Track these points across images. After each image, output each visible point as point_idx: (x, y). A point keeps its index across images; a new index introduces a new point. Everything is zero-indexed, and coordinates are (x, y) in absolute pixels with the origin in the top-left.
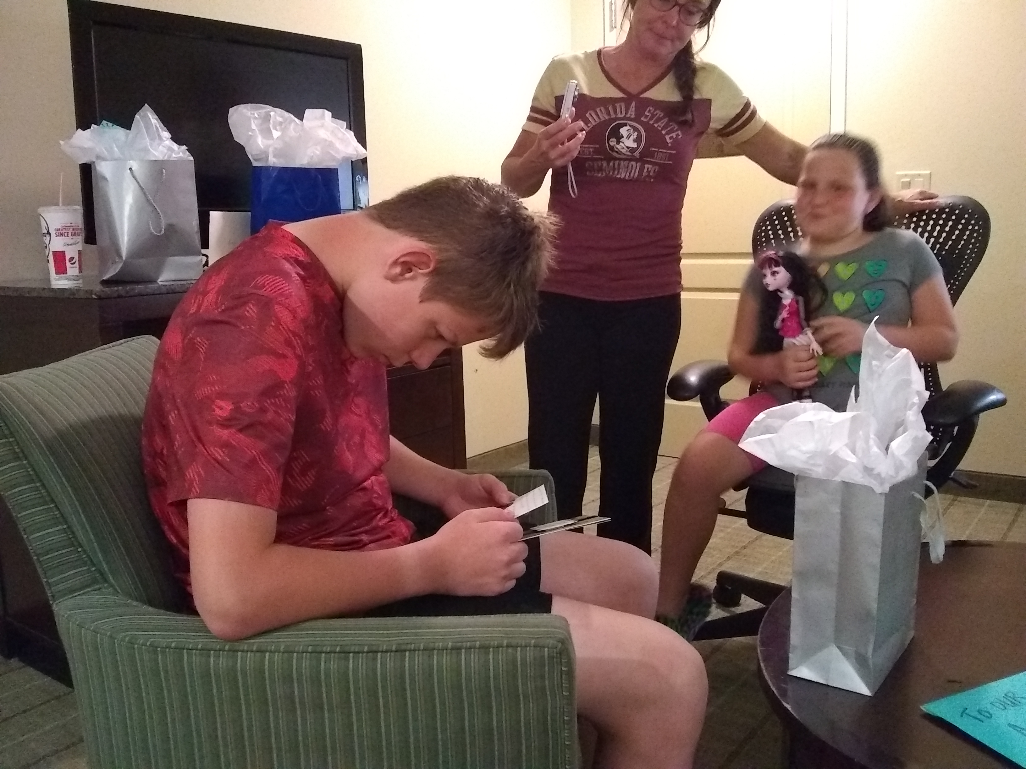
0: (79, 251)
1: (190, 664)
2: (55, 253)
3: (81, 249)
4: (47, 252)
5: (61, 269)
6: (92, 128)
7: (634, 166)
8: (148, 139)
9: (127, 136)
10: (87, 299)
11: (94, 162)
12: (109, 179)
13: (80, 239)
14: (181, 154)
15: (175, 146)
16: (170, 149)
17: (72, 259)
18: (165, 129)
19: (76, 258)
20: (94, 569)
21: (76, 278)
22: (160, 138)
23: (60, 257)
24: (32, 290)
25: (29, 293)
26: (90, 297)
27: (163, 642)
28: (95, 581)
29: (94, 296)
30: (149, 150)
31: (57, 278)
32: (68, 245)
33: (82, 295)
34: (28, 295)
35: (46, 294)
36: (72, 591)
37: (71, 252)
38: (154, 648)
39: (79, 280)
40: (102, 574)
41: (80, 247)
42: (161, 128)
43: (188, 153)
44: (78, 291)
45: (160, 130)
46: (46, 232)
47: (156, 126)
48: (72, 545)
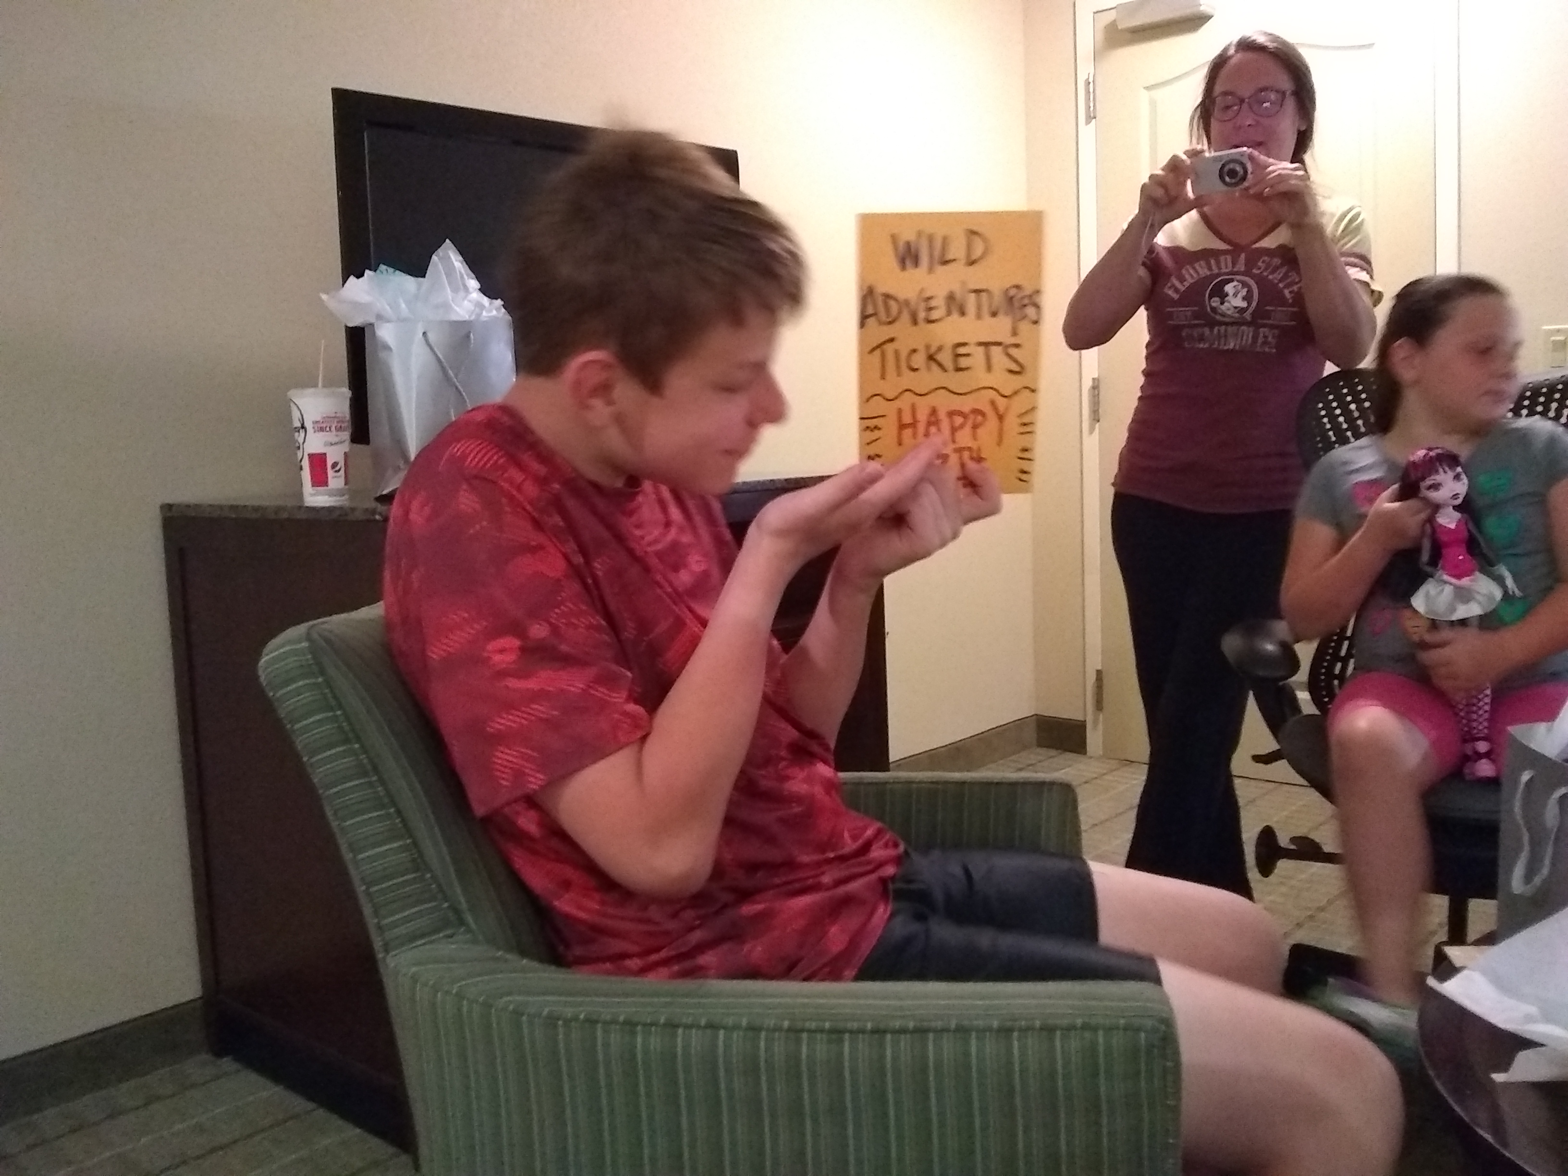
0: (346, 453)
1: (607, 1045)
2: (311, 456)
3: (347, 450)
4: (300, 455)
5: (320, 480)
6: (365, 274)
7: (1246, 332)
8: (449, 290)
9: (419, 286)
10: (368, 521)
11: (372, 325)
12: (392, 347)
13: (346, 435)
14: (494, 313)
15: (485, 300)
16: (481, 307)
17: (335, 465)
18: (473, 275)
19: (341, 464)
20: (446, 905)
21: (339, 493)
22: (466, 288)
23: (318, 462)
24: (278, 509)
25: (276, 513)
26: (372, 518)
27: (569, 1012)
28: (445, 924)
29: (377, 517)
30: (451, 306)
31: (314, 492)
32: (332, 444)
33: (359, 516)
34: (274, 517)
36: (413, 938)
37: (334, 455)
38: (552, 1021)
39: (343, 495)
40: (457, 911)
41: (346, 447)
42: (468, 275)
43: (503, 310)
44: (353, 509)
45: (465, 277)
46: (299, 425)
47: (460, 272)
48: (417, 870)
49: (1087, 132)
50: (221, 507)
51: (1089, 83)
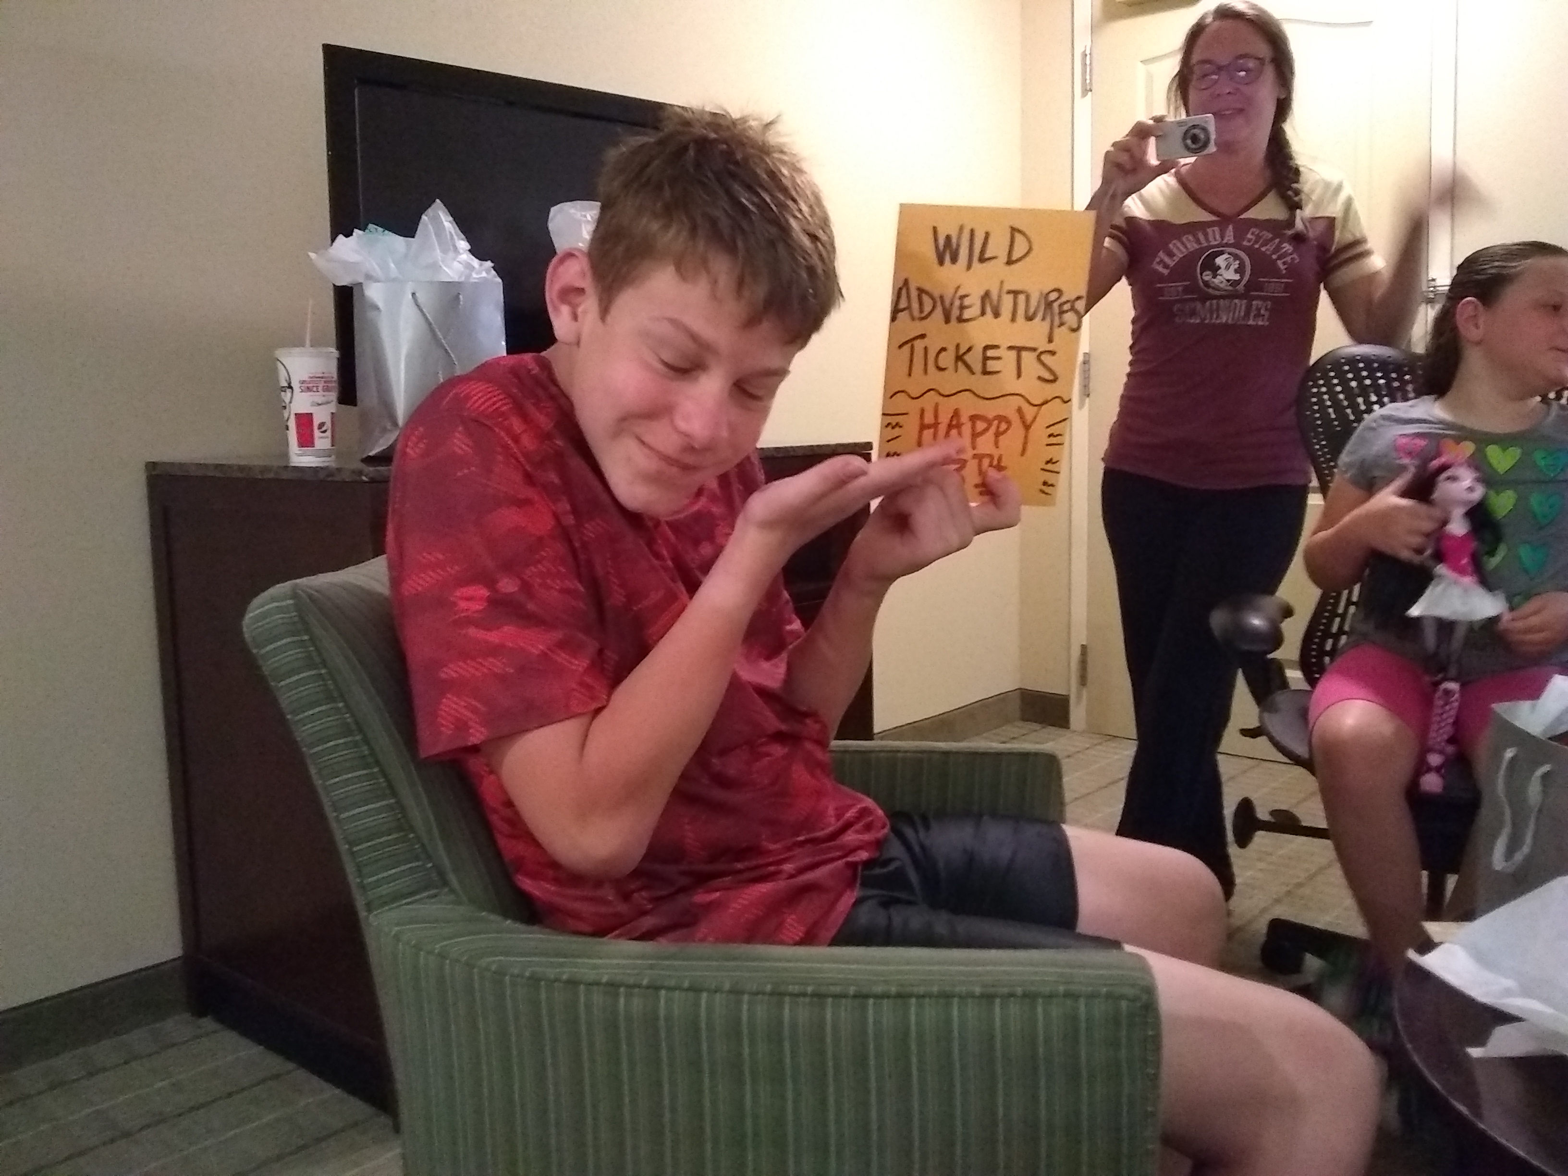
0: (332, 413)
1: (588, 1007)
2: (298, 416)
3: (334, 411)
4: (286, 415)
5: (306, 440)
6: (354, 234)
7: (1239, 305)
8: (438, 251)
9: (408, 246)
10: (356, 482)
11: (360, 284)
12: (380, 307)
13: (333, 396)
14: (484, 274)
15: (476, 262)
16: (471, 268)
17: (321, 425)
18: (463, 236)
19: (328, 425)
20: (430, 865)
21: (326, 453)
22: (456, 249)
23: (305, 421)
24: (266, 469)
25: (261, 472)
26: (358, 479)
27: (551, 973)
28: (429, 884)
29: (364, 478)
30: (440, 267)
31: (300, 452)
32: (319, 405)
33: (346, 477)
34: (260, 477)
35: (285, 476)
36: (396, 897)
37: (321, 415)
38: (535, 981)
39: (330, 456)
40: (441, 874)
41: (333, 407)
42: (457, 235)
43: (493, 272)
44: (339, 470)
45: (455, 237)
46: (286, 385)
47: (450, 233)
48: (400, 829)
49: (1083, 105)
50: (206, 466)
51: (1086, 55)
